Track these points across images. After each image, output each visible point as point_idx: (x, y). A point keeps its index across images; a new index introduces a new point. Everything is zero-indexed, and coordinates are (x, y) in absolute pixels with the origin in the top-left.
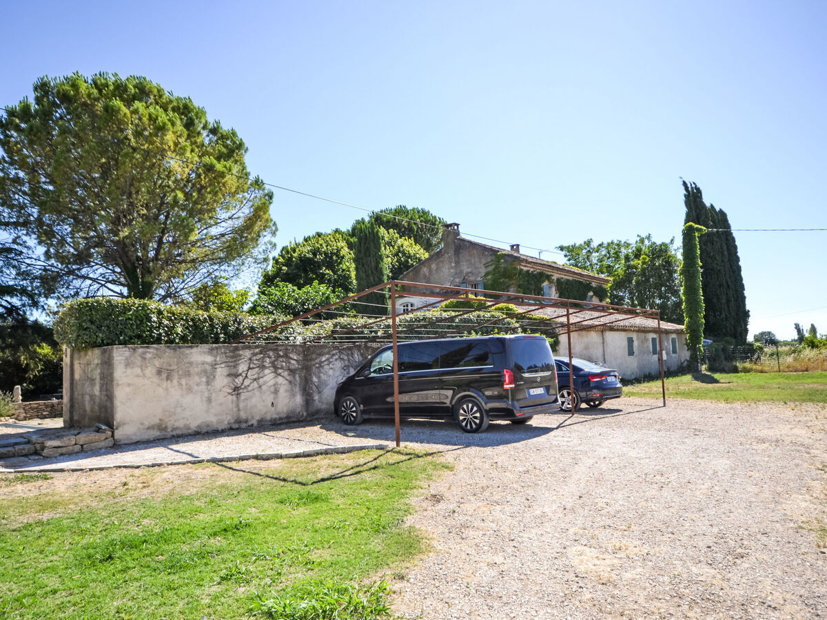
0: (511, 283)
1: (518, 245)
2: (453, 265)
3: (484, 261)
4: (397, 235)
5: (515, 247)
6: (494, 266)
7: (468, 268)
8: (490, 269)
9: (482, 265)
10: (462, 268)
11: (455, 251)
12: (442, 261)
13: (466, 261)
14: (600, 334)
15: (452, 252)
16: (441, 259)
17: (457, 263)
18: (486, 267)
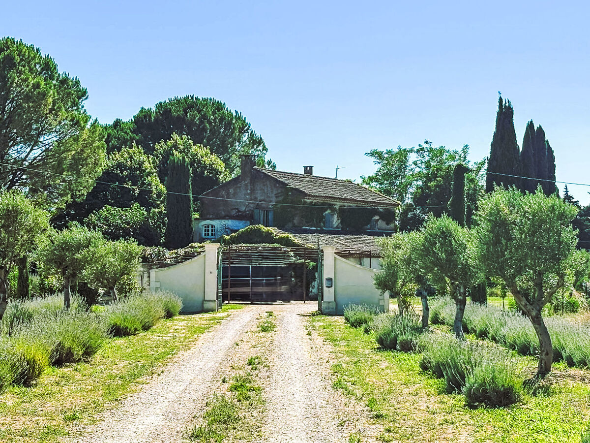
0: (296, 212)
1: (311, 167)
2: (249, 191)
3: (275, 192)
4: (191, 142)
5: (308, 168)
6: (283, 197)
7: (261, 196)
8: (280, 199)
9: (273, 195)
10: (257, 196)
11: (251, 180)
12: (240, 187)
13: (260, 190)
14: (358, 260)
15: (248, 180)
16: (239, 185)
17: (253, 190)
18: (276, 197)
